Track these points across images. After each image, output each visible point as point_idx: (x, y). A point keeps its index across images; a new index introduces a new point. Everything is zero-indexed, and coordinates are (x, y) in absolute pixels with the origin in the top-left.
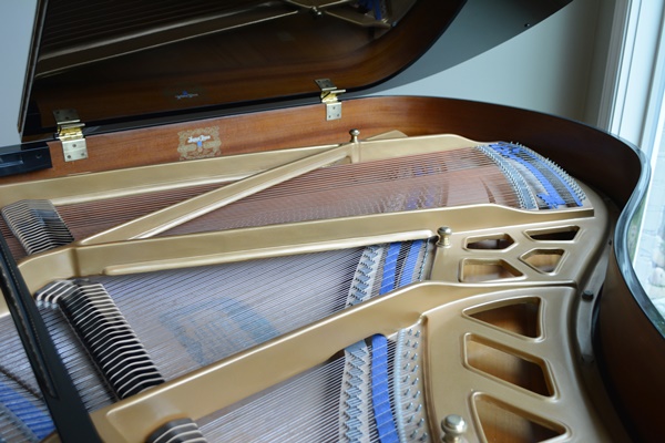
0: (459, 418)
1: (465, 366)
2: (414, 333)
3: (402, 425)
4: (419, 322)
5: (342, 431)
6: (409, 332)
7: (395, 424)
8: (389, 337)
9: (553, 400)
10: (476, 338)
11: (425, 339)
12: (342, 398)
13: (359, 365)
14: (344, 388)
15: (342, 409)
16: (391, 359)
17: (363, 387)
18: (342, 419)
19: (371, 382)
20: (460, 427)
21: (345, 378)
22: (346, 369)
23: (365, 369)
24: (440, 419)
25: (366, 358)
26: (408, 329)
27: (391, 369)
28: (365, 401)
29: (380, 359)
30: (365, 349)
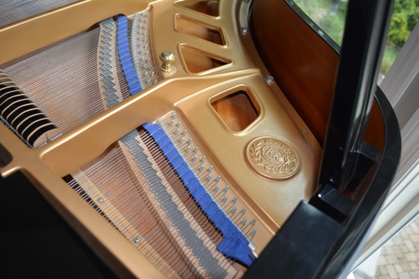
0: (170, 53)
1: (175, 30)
2: (144, 15)
3: (136, 61)
4: (148, 8)
5: (99, 67)
6: (141, 14)
7: (132, 61)
8: (129, 17)
9: (225, 47)
10: (183, 17)
11: (151, 18)
12: (99, 49)
13: (109, 32)
14: (100, 44)
15: (99, 55)
16: (130, 28)
17: (113, 43)
18: (99, 60)
19: (117, 40)
20: (170, 57)
21: (100, 39)
22: (101, 34)
23: (113, 34)
24: (159, 53)
25: (114, 28)
26: (140, 12)
27: (129, 34)
28: (113, 51)
29: (123, 28)
30: (114, 23)
